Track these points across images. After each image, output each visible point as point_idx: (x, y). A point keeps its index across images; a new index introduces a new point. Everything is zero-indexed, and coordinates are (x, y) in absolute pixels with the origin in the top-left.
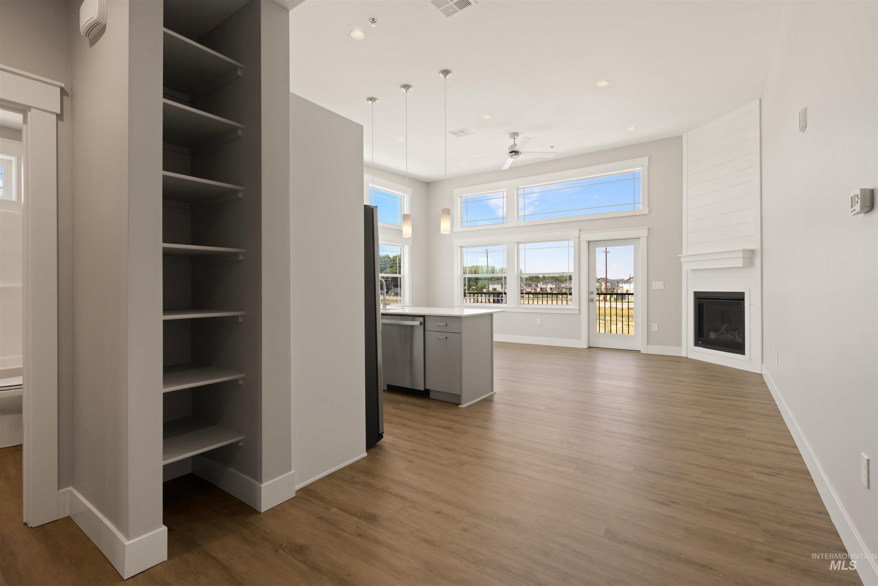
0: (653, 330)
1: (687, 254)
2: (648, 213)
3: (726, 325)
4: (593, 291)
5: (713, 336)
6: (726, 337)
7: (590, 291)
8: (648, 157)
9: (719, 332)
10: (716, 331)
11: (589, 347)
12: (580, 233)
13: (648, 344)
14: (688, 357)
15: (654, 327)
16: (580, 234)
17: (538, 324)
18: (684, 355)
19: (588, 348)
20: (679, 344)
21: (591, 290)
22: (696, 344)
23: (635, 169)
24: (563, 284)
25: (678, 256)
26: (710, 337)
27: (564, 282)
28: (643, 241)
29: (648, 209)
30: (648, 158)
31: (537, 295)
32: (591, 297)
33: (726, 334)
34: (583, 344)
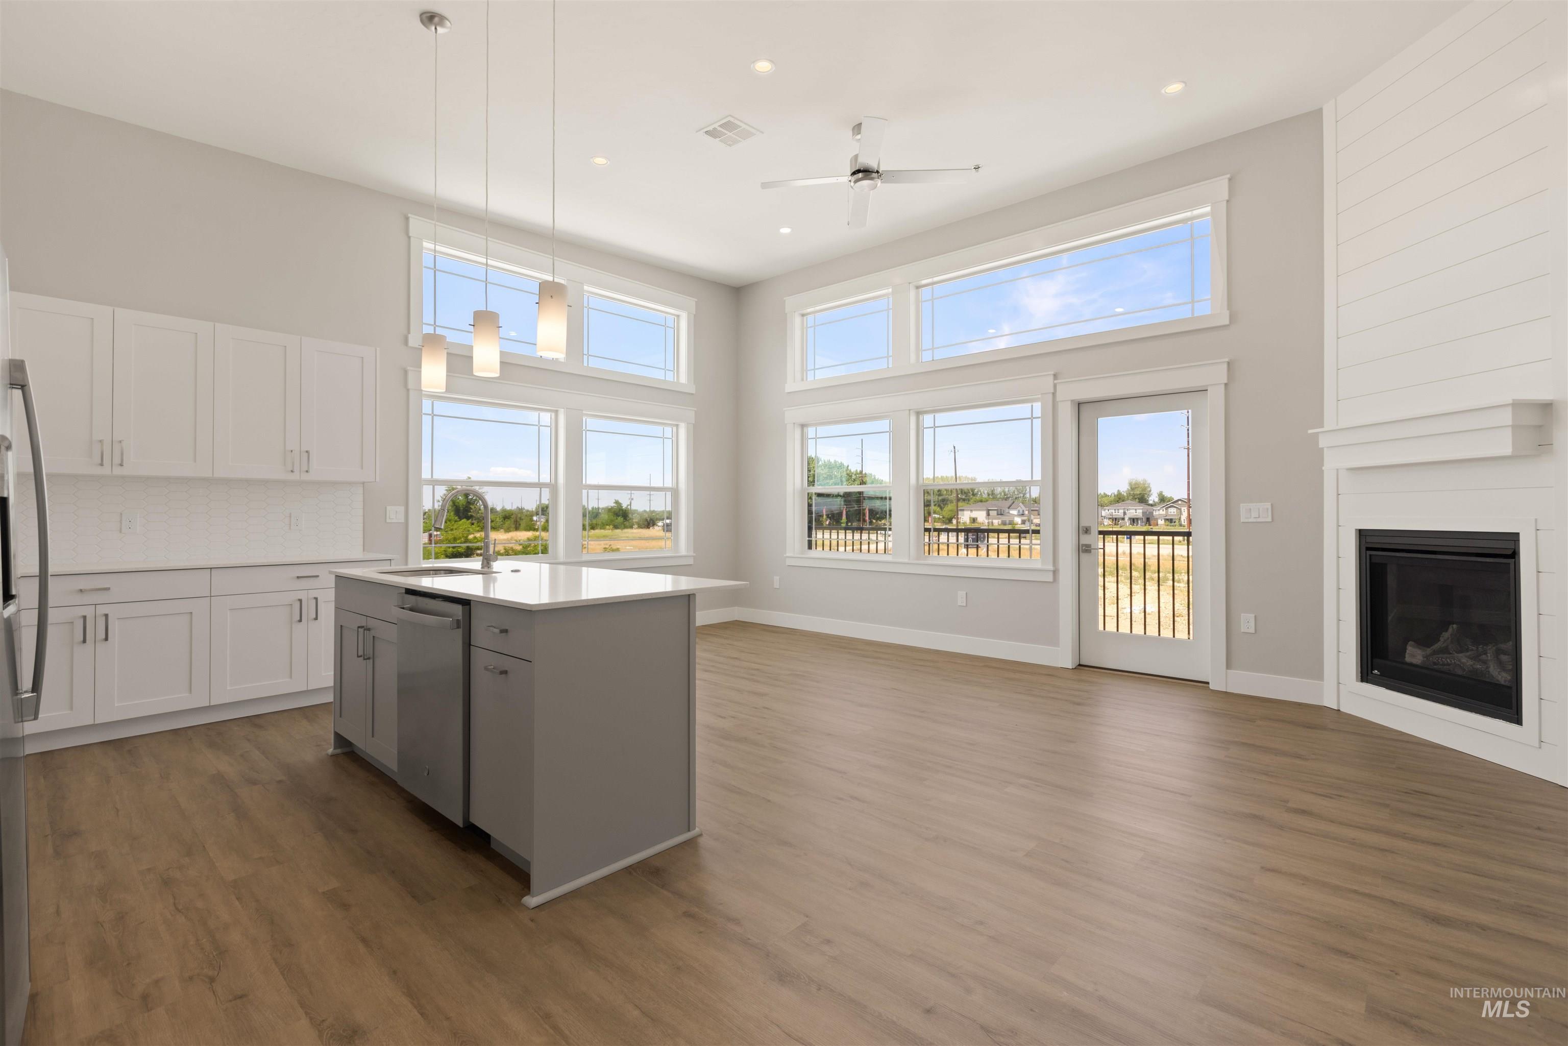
0: (1243, 629)
1: (1337, 425)
2: (1227, 322)
3: (1455, 626)
4: (1090, 527)
5: (1414, 655)
6: (1458, 663)
7: (1083, 527)
8: (1228, 176)
9: (1436, 646)
10: (1425, 642)
11: (1080, 665)
12: (1056, 382)
13: (1229, 666)
14: (1342, 710)
15: (1246, 623)
16: (1055, 386)
17: (959, 603)
18: (1330, 702)
19: (1075, 668)
20: (1316, 672)
21: (1084, 523)
22: (1365, 676)
23: (1196, 212)
24: (1105, 510)
25: (1310, 431)
26: (1408, 659)
27: (1107, 506)
28: (1216, 396)
29: (1228, 311)
30: (1227, 180)
31: (986, 534)
32: (1085, 540)
33: (1456, 654)
34: (1064, 659)
